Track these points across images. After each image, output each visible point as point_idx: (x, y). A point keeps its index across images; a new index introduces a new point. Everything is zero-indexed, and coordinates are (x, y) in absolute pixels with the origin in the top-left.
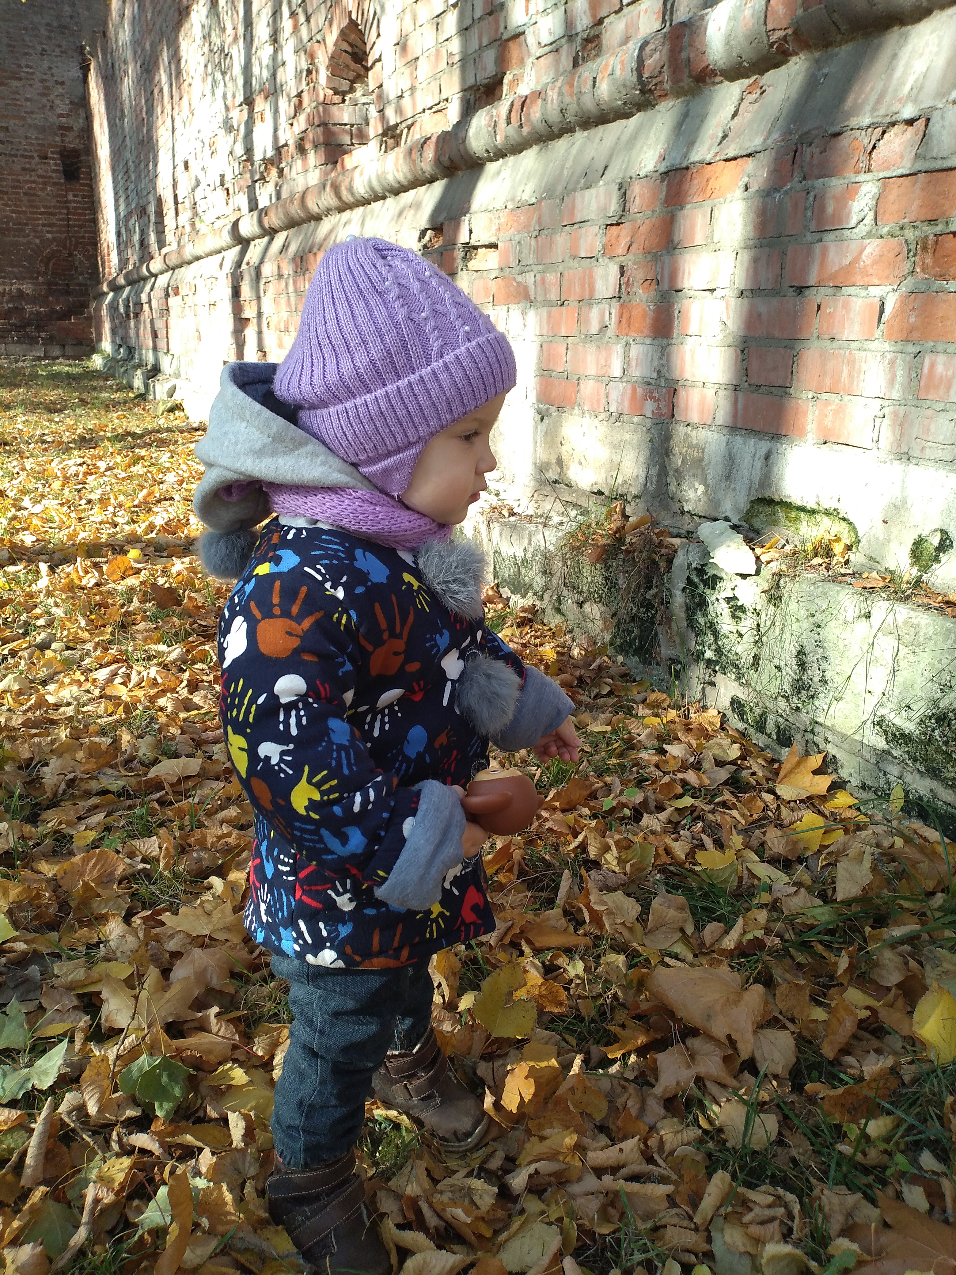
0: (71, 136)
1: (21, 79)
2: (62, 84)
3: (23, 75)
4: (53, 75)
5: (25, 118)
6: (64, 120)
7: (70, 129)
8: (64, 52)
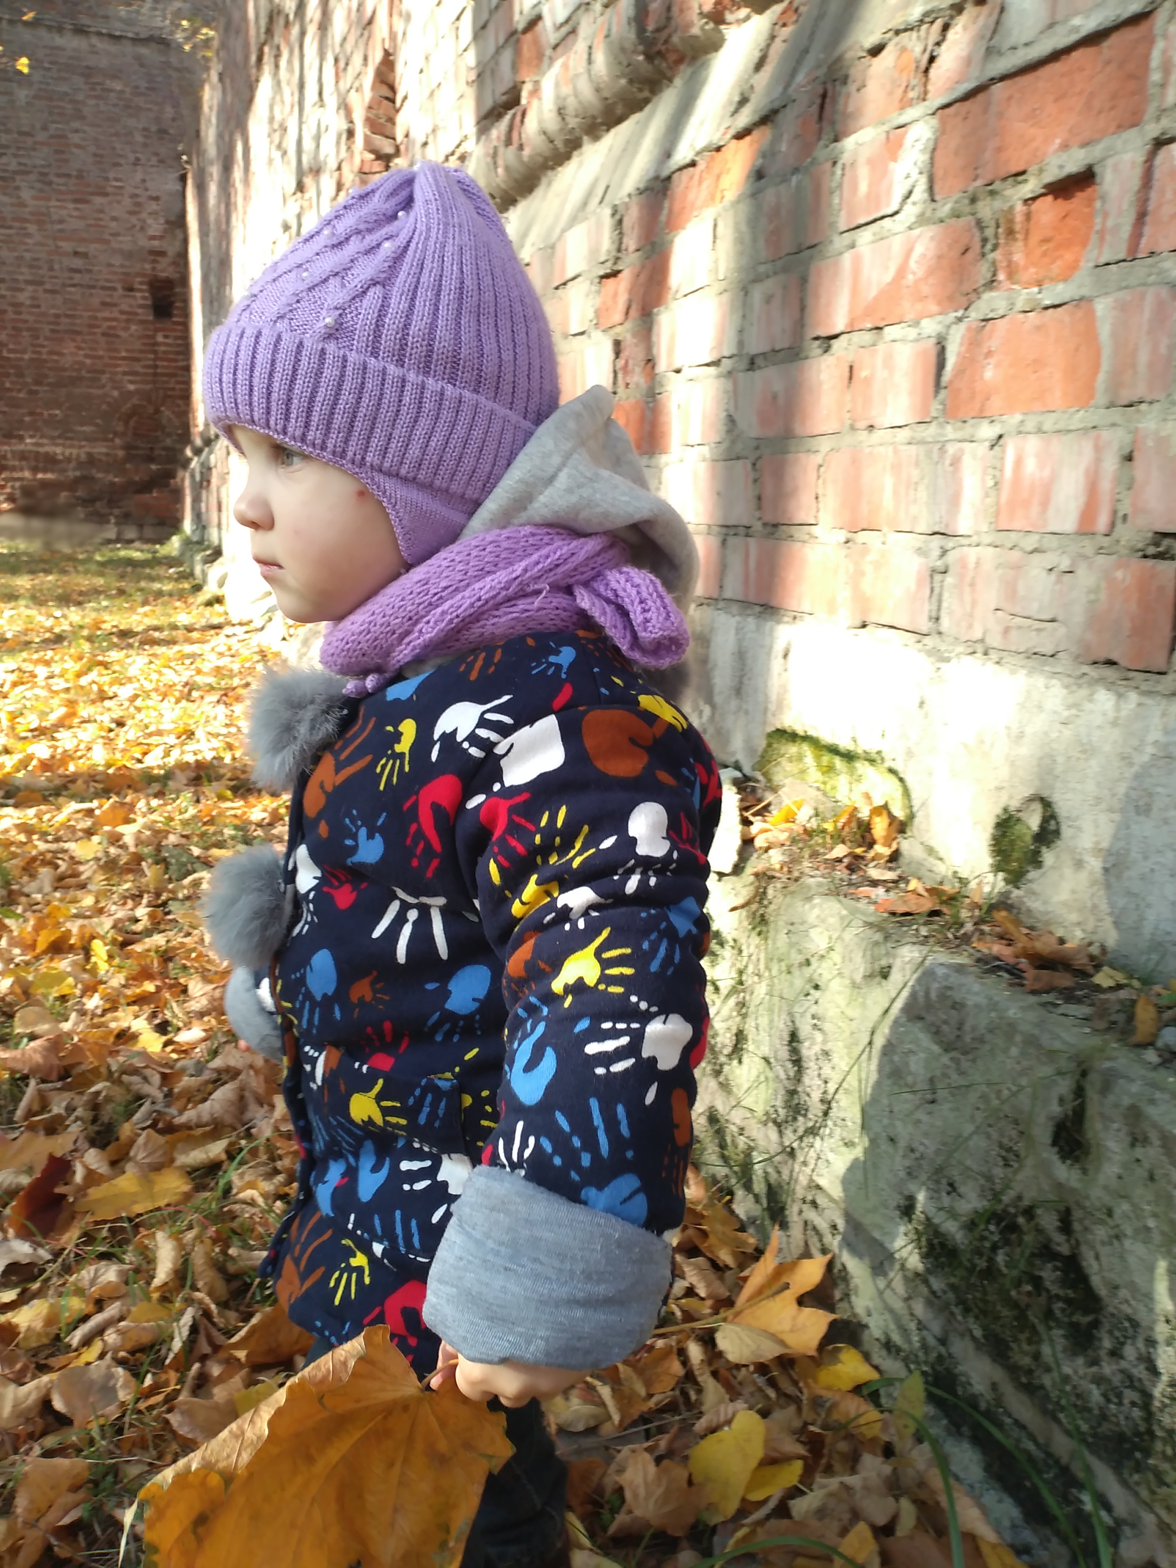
0: (164, 262)
1: (106, 195)
2: (156, 199)
3: (109, 190)
4: (146, 189)
5: (107, 242)
6: (156, 243)
7: (162, 254)
8: (161, 161)
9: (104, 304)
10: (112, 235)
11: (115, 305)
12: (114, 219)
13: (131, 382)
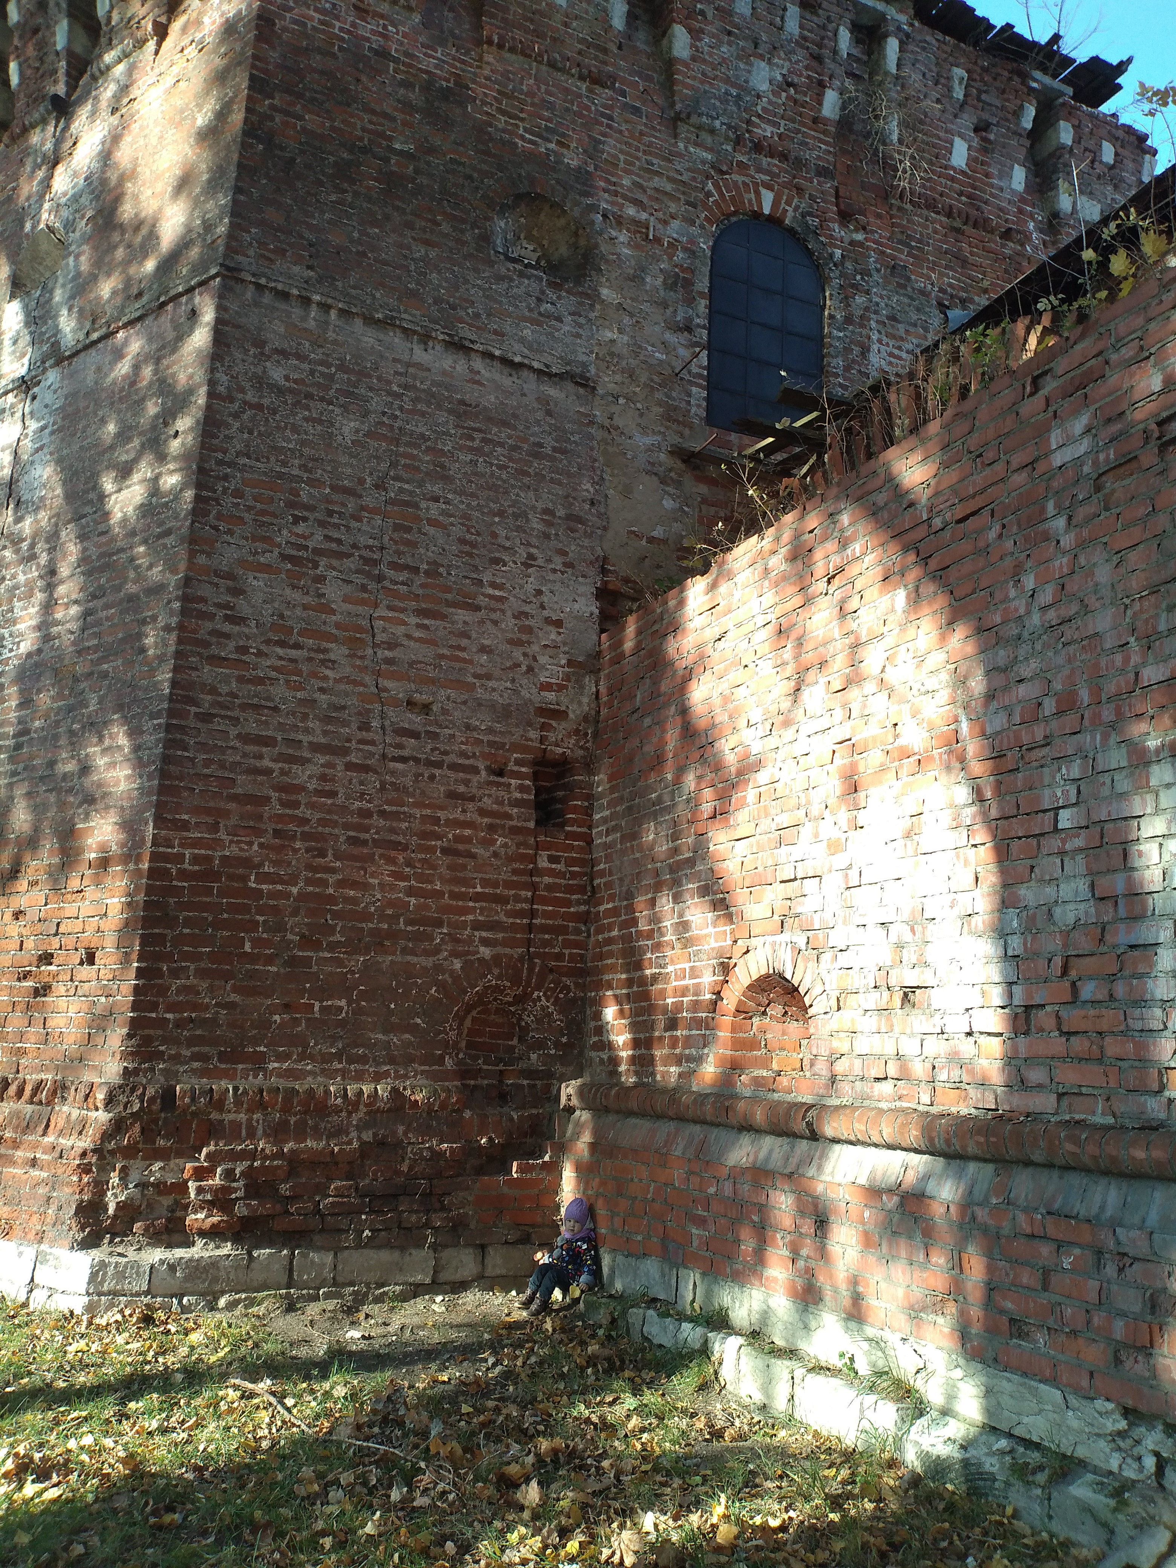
0: (561, 728)
1: (478, 608)
2: (558, 623)
3: (482, 601)
4: (543, 607)
5: (471, 687)
6: (551, 696)
7: (560, 715)
8: (568, 565)
9: (452, 795)
10: (476, 676)
11: (472, 799)
12: (483, 649)
13: (485, 942)
